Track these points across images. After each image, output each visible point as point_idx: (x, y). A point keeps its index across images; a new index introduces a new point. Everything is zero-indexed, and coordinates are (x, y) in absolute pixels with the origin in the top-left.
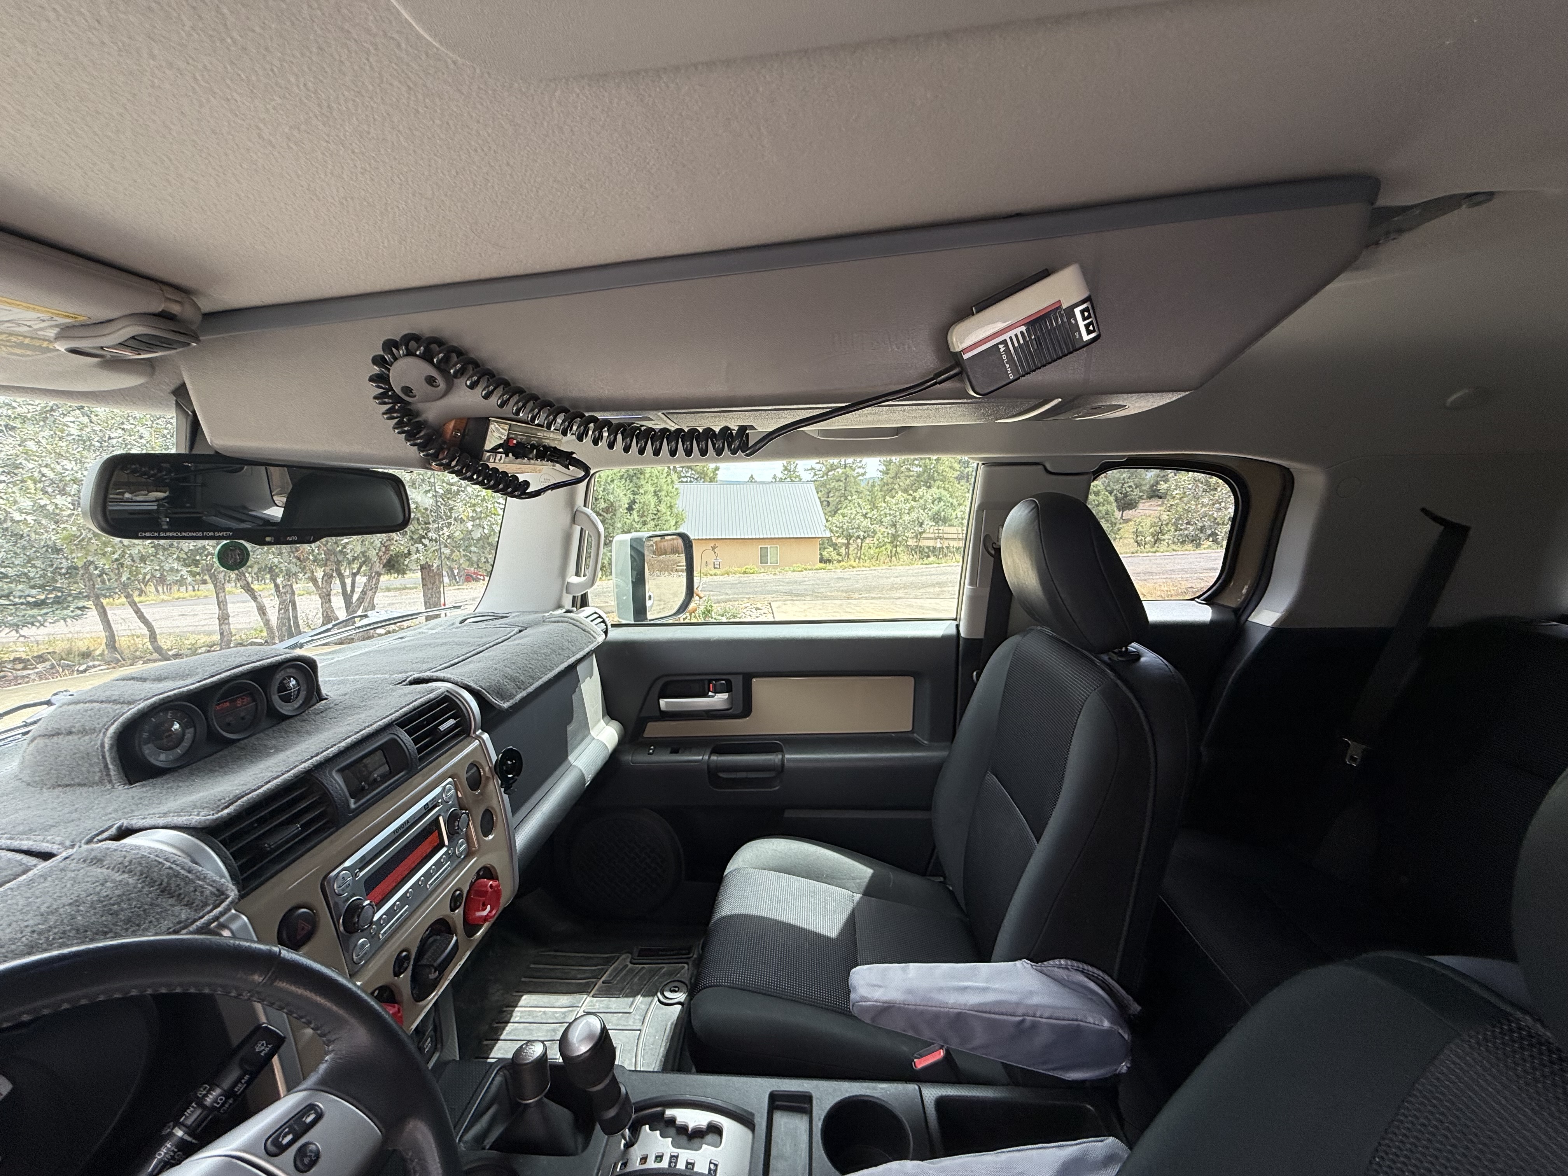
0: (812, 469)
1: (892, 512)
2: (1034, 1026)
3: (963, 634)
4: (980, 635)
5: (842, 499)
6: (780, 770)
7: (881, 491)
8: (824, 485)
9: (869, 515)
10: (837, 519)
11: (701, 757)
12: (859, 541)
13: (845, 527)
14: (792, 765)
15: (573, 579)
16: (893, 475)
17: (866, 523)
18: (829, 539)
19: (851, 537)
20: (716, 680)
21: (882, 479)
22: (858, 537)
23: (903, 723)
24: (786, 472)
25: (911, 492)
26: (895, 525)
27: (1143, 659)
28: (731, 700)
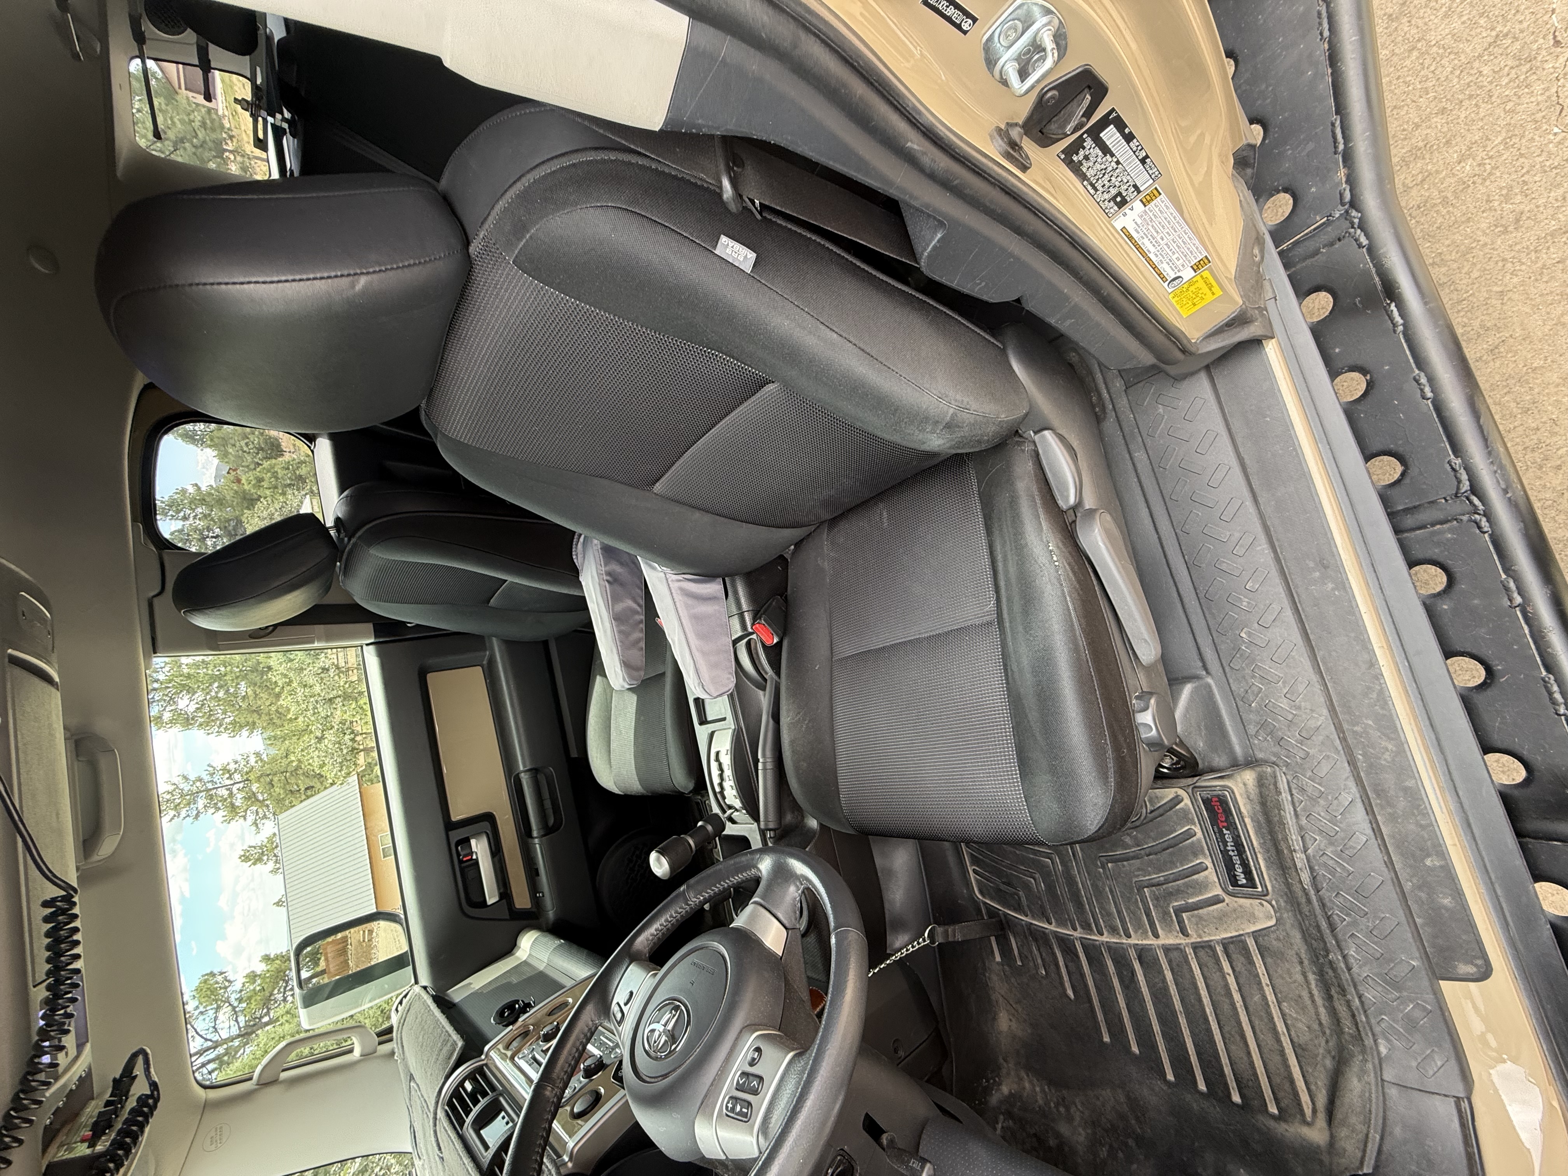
0: (255, 824)
1: (311, 707)
2: (609, 574)
3: (372, 640)
4: (370, 626)
5: (301, 772)
6: (534, 772)
7: (283, 726)
8: (279, 801)
9: (319, 734)
10: (330, 773)
11: (537, 846)
12: (358, 738)
13: (339, 760)
14: (528, 763)
15: (357, 1053)
16: (255, 715)
17: (330, 736)
18: (360, 776)
19: (353, 749)
20: (458, 855)
21: (263, 728)
22: (353, 740)
23: (476, 674)
24: (265, 858)
25: (277, 690)
26: (330, 700)
27: (340, 516)
28: (476, 835)
